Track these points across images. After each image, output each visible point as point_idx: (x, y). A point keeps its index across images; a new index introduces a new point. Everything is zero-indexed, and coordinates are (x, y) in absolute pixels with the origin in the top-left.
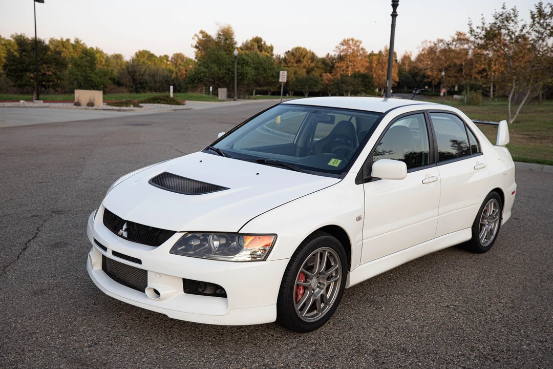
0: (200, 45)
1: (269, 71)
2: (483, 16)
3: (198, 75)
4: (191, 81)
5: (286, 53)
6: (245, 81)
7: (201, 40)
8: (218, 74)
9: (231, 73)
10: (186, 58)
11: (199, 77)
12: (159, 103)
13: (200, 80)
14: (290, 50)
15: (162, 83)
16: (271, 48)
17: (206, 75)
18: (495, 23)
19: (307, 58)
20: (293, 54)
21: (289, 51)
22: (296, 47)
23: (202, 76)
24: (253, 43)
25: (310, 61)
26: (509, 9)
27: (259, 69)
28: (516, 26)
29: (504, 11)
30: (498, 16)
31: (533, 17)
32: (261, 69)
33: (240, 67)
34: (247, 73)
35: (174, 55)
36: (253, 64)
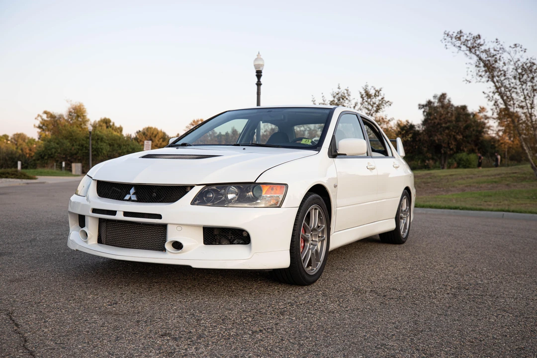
0: (44, 125)
1: (124, 147)
2: (323, 95)
3: (49, 151)
4: (40, 157)
5: (137, 132)
6: (100, 157)
7: (45, 120)
8: (71, 149)
9: (84, 149)
10: (28, 138)
11: (50, 153)
12: (7, 177)
13: (51, 157)
14: (141, 129)
15: (6, 160)
16: (120, 129)
17: (57, 151)
18: (334, 101)
19: (159, 137)
20: (144, 133)
21: (140, 131)
22: (147, 126)
23: (53, 152)
24: (102, 124)
25: (161, 140)
26: (343, 90)
27: (113, 145)
28: (349, 103)
29: (340, 91)
30: (335, 94)
31: (362, 97)
32: (116, 146)
33: (94, 142)
34: (102, 149)
35: (14, 135)
36: (108, 140)
